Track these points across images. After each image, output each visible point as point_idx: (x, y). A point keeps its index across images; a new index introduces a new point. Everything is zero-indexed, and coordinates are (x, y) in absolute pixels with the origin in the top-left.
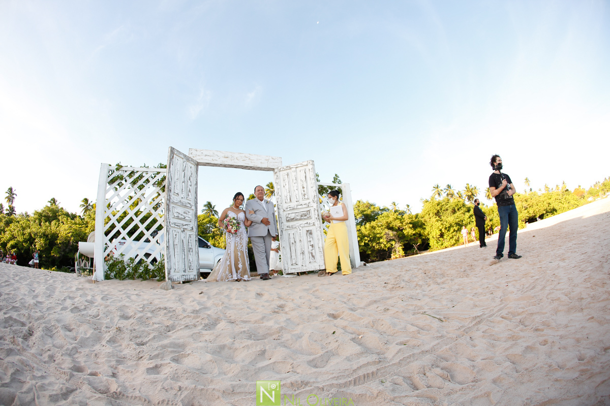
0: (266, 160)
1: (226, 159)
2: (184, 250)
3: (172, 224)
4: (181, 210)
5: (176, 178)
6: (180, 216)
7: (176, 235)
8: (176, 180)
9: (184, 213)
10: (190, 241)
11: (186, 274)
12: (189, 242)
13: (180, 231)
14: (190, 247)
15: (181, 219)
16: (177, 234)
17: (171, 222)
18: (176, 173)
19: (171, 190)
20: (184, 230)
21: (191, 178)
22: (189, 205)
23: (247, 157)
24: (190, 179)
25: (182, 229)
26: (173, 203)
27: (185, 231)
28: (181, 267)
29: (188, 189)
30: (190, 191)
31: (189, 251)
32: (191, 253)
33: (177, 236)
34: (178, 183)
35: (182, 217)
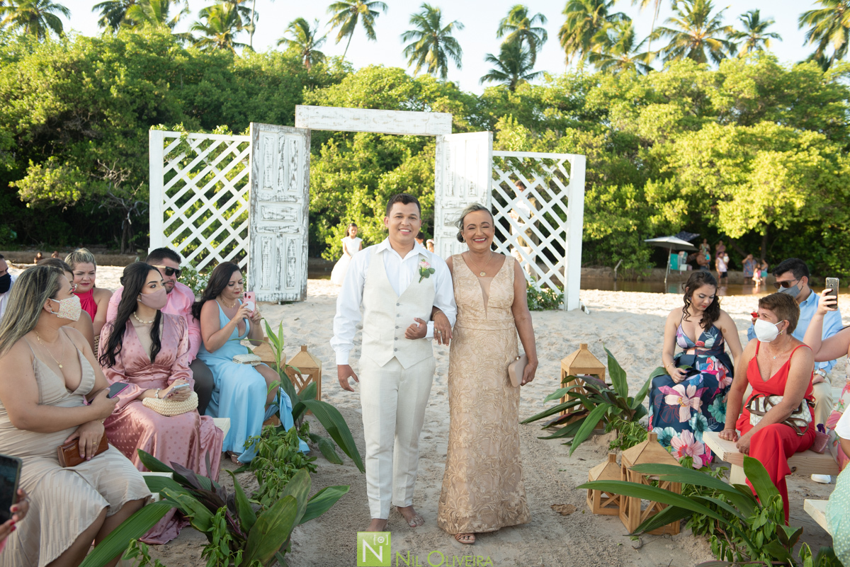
0: (424, 120)
1: (356, 122)
2: (279, 261)
3: (260, 229)
4: (276, 208)
5: (266, 166)
6: (275, 217)
7: (266, 243)
8: (266, 169)
9: (283, 211)
10: (291, 248)
11: (280, 292)
12: (289, 250)
13: (273, 236)
14: (292, 256)
15: (277, 220)
16: (269, 241)
17: (258, 226)
18: (266, 158)
19: (257, 185)
20: (281, 235)
21: (296, 159)
22: (292, 199)
23: (390, 117)
24: (293, 161)
25: (279, 234)
26: (262, 200)
27: (284, 235)
28: (273, 282)
29: (291, 176)
30: (293, 178)
31: (289, 262)
32: (293, 264)
33: (269, 244)
34: (270, 172)
35: (279, 217)
